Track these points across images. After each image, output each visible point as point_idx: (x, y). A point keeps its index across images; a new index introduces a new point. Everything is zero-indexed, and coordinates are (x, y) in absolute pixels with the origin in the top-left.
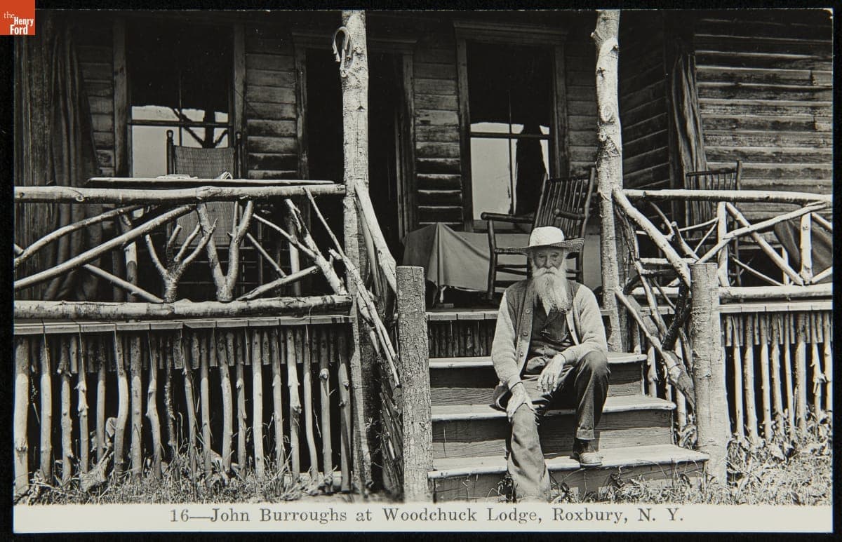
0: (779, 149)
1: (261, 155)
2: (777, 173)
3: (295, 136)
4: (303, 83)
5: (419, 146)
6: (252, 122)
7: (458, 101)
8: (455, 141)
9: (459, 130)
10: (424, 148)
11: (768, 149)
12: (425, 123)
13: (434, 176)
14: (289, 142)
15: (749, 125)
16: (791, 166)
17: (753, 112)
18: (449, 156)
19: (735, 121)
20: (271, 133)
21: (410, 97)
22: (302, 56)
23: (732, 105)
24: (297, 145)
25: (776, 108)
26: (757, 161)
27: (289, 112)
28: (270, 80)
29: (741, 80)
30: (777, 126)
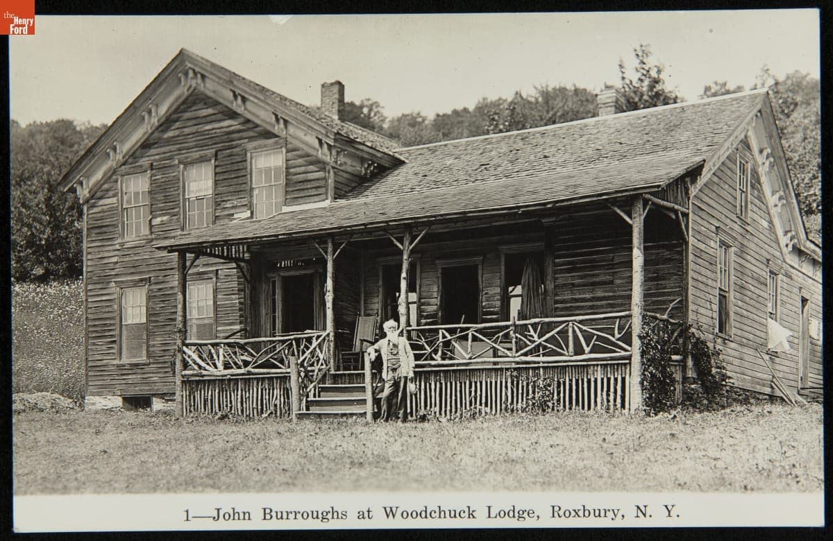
0: (594, 295)
1: (425, 314)
2: (591, 307)
3: (437, 305)
4: (440, 282)
5: (484, 304)
6: (423, 300)
7: (501, 282)
8: (498, 300)
9: (501, 296)
10: (486, 305)
11: (588, 296)
12: (486, 294)
13: (489, 317)
14: (435, 307)
15: (579, 285)
16: (599, 303)
17: (582, 279)
18: (496, 307)
19: (572, 284)
20: (429, 304)
21: (480, 283)
22: (440, 271)
23: (571, 276)
24: (437, 308)
25: (594, 275)
26: (582, 302)
27: (435, 295)
28: (428, 283)
29: (576, 264)
30: (594, 284)
